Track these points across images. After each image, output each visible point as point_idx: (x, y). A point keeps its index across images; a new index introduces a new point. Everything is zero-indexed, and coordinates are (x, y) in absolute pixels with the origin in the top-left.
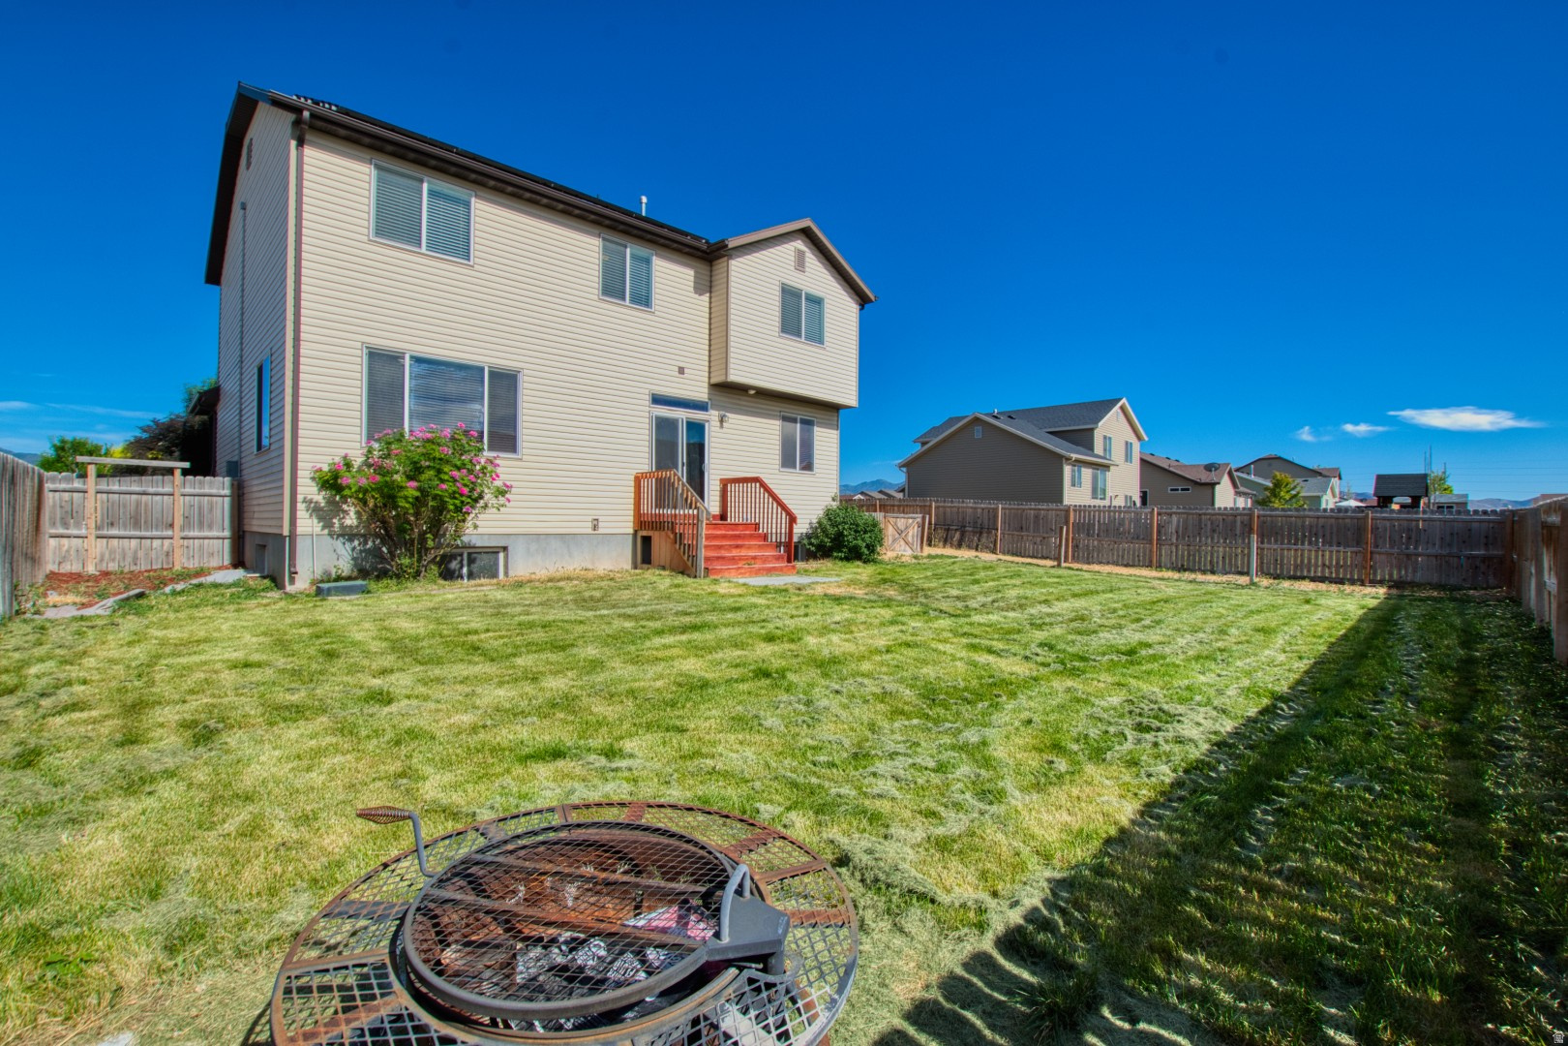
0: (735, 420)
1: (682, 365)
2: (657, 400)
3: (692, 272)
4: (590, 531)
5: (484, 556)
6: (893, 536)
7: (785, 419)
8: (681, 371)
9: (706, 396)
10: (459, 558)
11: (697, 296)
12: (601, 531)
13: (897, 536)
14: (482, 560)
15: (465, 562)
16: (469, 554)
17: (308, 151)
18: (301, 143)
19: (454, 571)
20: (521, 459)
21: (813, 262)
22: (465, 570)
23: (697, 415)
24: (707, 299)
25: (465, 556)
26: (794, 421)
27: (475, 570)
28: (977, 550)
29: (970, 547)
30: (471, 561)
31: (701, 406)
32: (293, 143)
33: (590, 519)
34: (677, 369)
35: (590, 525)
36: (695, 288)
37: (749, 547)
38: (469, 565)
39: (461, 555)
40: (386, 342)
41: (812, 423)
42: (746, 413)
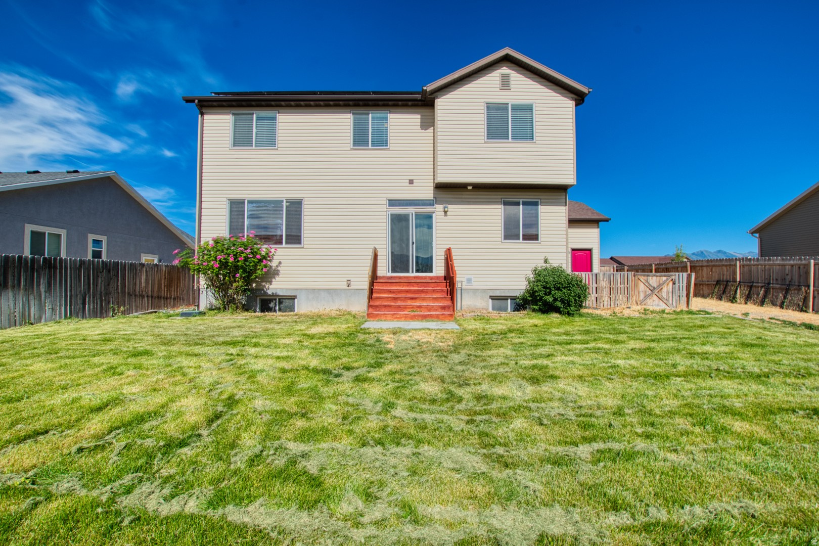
0: (453, 209)
1: (411, 178)
2: (393, 203)
3: (419, 116)
4: (346, 287)
5: (287, 301)
6: (645, 292)
7: (505, 204)
8: (411, 182)
9: (432, 195)
10: (274, 301)
11: (423, 131)
12: (352, 287)
13: (649, 292)
14: (286, 303)
15: (277, 303)
16: (279, 299)
17: (206, 117)
18: (202, 114)
19: (272, 308)
20: (303, 247)
21: (518, 79)
22: (277, 308)
23: (427, 209)
24: (432, 131)
25: (277, 300)
26: (518, 204)
27: (282, 308)
28: (781, 307)
29: (774, 304)
30: (280, 303)
31: (430, 203)
32: (200, 116)
33: (346, 280)
34: (408, 181)
35: (346, 283)
36: (421, 126)
37: (424, 299)
38: (279, 306)
39: (276, 300)
40: (237, 196)
41: (536, 204)
42: (469, 203)
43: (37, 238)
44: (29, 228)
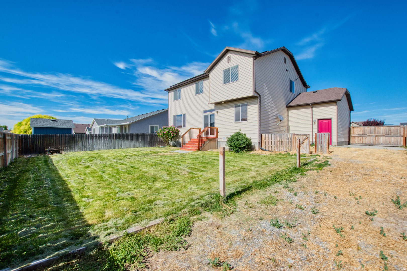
0: (219, 111)
2: (205, 112)
7: (236, 107)
8: (209, 104)
9: (214, 107)
17: (170, 93)
20: (186, 128)
23: (213, 113)
26: (240, 106)
31: (214, 110)
40: (174, 115)
41: (246, 105)
42: (224, 108)
43: (152, 128)
44: (150, 126)
